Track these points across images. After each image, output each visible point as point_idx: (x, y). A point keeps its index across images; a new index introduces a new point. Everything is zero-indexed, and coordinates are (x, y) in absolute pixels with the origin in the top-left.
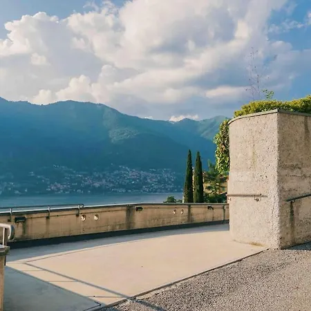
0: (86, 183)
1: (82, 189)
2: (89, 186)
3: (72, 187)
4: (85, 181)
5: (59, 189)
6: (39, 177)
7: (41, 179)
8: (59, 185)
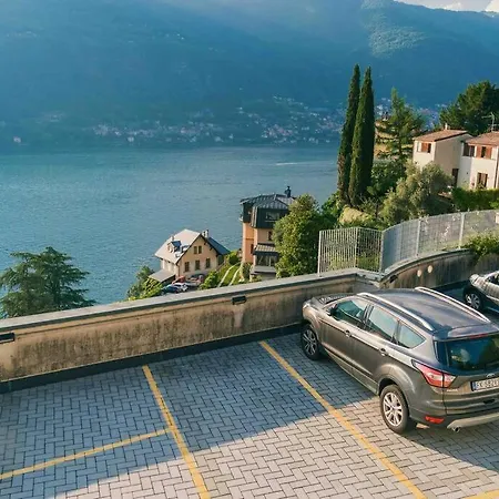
0: (323, 127)
1: (316, 137)
2: (329, 132)
3: (302, 133)
4: (322, 123)
5: (280, 136)
6: (250, 116)
7: (253, 119)
8: (280, 130)
